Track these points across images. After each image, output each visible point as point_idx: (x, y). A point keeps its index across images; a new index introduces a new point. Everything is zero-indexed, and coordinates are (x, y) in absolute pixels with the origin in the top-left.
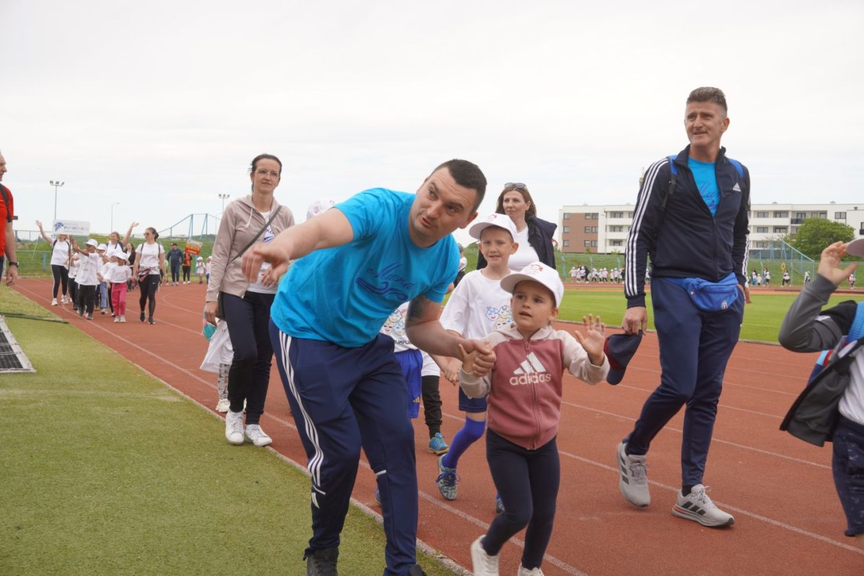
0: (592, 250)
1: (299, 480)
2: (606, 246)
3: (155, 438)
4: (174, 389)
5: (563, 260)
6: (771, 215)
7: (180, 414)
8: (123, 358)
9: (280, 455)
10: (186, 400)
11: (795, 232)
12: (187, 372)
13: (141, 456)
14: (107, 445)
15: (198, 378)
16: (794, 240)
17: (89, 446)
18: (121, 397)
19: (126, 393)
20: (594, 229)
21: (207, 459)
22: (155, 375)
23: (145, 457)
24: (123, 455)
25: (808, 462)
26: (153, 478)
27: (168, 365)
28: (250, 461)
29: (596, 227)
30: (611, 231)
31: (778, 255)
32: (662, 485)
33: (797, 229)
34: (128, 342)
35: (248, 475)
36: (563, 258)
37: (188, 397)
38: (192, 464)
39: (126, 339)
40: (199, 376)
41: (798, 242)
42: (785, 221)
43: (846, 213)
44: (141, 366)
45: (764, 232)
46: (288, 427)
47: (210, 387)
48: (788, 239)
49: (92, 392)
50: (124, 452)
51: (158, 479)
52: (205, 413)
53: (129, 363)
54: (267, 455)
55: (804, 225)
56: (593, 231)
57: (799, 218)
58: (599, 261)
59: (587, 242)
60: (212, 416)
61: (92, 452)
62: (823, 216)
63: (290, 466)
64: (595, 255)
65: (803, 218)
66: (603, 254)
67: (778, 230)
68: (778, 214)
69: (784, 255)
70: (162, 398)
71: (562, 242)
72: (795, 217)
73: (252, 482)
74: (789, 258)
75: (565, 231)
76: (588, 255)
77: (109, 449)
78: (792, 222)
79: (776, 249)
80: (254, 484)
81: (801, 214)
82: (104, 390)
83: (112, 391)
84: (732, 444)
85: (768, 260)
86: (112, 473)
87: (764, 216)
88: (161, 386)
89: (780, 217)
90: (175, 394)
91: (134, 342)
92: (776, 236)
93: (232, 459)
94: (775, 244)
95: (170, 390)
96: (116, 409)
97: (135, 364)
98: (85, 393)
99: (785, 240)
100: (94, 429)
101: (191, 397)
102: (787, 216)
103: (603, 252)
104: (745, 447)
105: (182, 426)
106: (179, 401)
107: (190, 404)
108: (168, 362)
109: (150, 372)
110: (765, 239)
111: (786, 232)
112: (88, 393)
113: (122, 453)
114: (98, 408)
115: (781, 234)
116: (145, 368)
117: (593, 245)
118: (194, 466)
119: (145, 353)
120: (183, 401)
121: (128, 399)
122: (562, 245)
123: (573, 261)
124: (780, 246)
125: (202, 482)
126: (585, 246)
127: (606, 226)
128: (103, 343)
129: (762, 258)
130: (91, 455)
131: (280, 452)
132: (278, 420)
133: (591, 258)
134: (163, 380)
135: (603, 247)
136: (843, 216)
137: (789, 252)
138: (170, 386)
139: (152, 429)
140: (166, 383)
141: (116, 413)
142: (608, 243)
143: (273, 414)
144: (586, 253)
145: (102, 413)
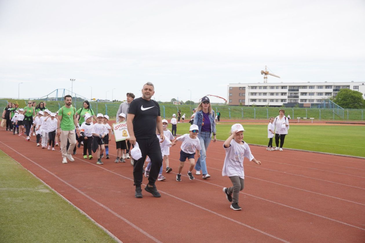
0: (243, 104)
1: (105, 238)
2: (249, 102)
3: (36, 215)
4: (47, 185)
5: (229, 109)
6: (324, 87)
7: (49, 200)
8: (23, 167)
9: (97, 224)
10: (53, 192)
11: (335, 95)
12: (53, 175)
13: (29, 227)
14: (12, 221)
15: (59, 178)
16: (335, 99)
17: (3, 222)
18: (21, 191)
19: (23, 188)
20: (243, 94)
21: (61, 227)
22: (38, 177)
23: (31, 228)
24: (20, 227)
25: (343, 223)
26: (34, 241)
27: (44, 170)
28: (82, 227)
29: (245, 93)
30: (251, 95)
31: (327, 106)
32: (275, 237)
33: (336, 94)
34: (26, 157)
35: (81, 236)
36: (229, 108)
37: (53, 190)
38: (54, 231)
39: (25, 155)
40: (60, 177)
41: (337, 100)
42: (330, 90)
43: (358, 86)
44: (31, 172)
45: (321, 95)
46: (101, 207)
47: (64, 183)
48: (332, 98)
49: (6, 189)
50: (20, 225)
51: (37, 241)
52: (61, 199)
53: (25, 170)
54: (90, 224)
55: (339, 92)
56: (243, 95)
57: (337, 89)
58: (246, 110)
59: (240, 100)
60: (64, 200)
61: (4, 226)
62: (348, 88)
63: (101, 230)
64: (244, 107)
65: (339, 89)
66: (247, 106)
67: (327, 94)
68: (327, 87)
69: (330, 105)
70: (41, 191)
71: (229, 100)
72: (335, 88)
73: (83, 240)
74: (332, 107)
75: (230, 95)
76: (241, 107)
77: (13, 224)
78: (334, 90)
79: (326, 103)
80: (84, 241)
81: (338, 87)
82: (13, 187)
83: (16, 187)
84: (307, 212)
85: (322, 108)
86: (13, 239)
87: (321, 88)
88: (41, 183)
89: (328, 88)
90: (47, 188)
91: (28, 157)
92: (327, 97)
93: (73, 227)
94: (326, 100)
95: (45, 186)
96: (18, 198)
97: (29, 171)
98: (3, 189)
99: (331, 98)
100: (6, 211)
101: (55, 190)
102: (331, 88)
103: (248, 105)
104: (313, 214)
105: (50, 207)
106: (49, 192)
107: (54, 194)
108: (44, 169)
109: (36, 175)
110: (321, 98)
111: (331, 95)
112: (4, 189)
113: (19, 226)
114: (9, 198)
115: (328, 96)
116: (33, 173)
117: (243, 101)
118: (55, 232)
119: (34, 163)
120: (51, 192)
121: (24, 192)
122: (229, 101)
123: (234, 110)
124: (328, 102)
125: (58, 241)
126: (239, 102)
127: (249, 93)
128: (13, 158)
129: (320, 107)
130: (3, 228)
131: (97, 222)
132: (96, 202)
133: (242, 108)
134: (41, 179)
135: (247, 103)
136: (357, 88)
137: (332, 104)
138: (45, 183)
139: (35, 210)
140: (43, 182)
141: (17, 201)
142: (250, 100)
143: (94, 199)
144: (240, 106)
145: (10, 201)
